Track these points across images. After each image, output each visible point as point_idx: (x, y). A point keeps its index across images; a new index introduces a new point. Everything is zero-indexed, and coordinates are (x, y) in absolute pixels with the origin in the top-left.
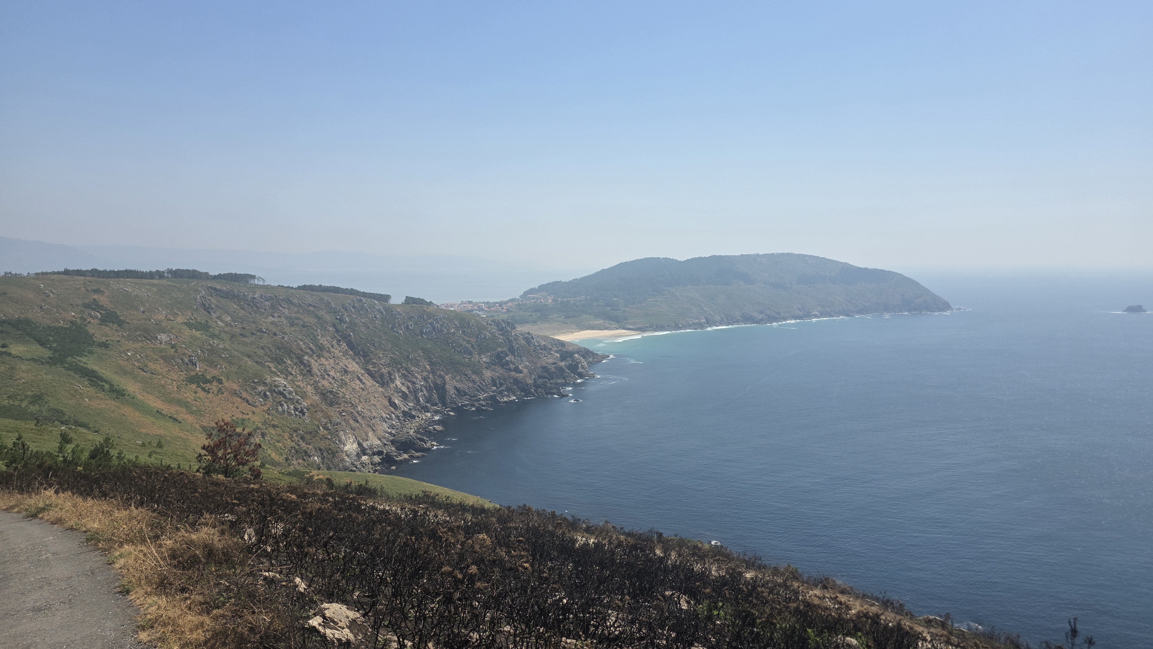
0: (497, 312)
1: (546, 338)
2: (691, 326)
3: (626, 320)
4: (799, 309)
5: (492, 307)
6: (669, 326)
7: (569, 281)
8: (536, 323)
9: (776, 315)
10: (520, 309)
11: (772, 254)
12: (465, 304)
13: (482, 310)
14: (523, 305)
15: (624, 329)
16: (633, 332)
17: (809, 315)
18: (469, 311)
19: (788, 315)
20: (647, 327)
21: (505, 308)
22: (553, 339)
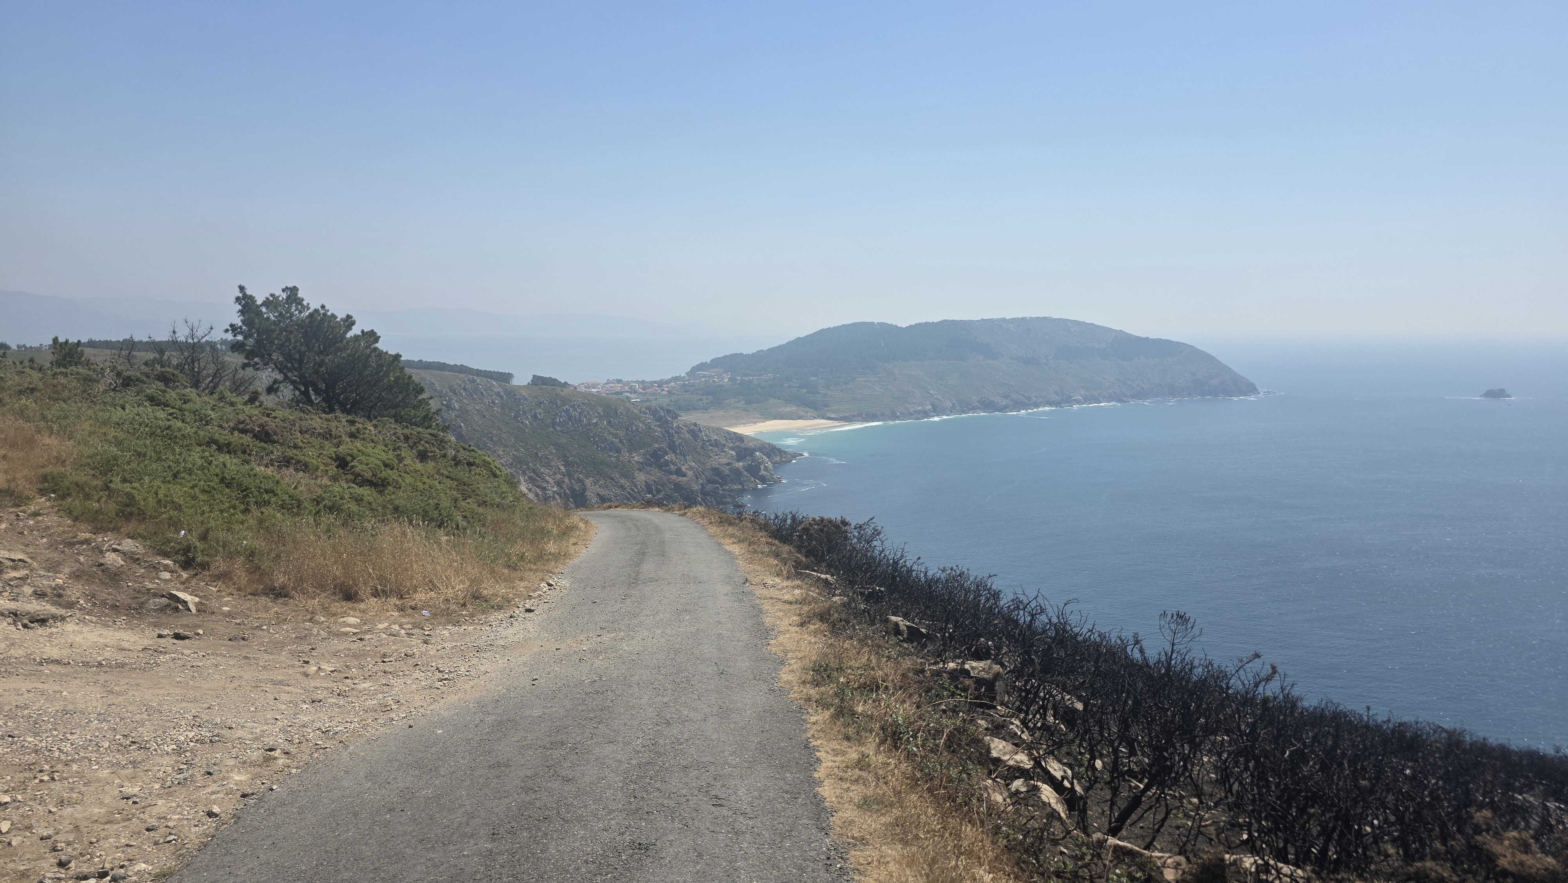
0: (655, 394)
1: (719, 431)
2: (912, 414)
3: (826, 406)
4: (1056, 393)
5: (649, 388)
6: (883, 415)
7: (753, 354)
8: (706, 410)
9: (1026, 401)
10: (686, 391)
11: (1024, 319)
12: (612, 383)
13: (635, 392)
14: (690, 386)
15: (823, 418)
16: (836, 423)
17: (1069, 401)
18: (617, 393)
19: (1041, 400)
20: (854, 416)
21: (666, 389)
22: (728, 432)
